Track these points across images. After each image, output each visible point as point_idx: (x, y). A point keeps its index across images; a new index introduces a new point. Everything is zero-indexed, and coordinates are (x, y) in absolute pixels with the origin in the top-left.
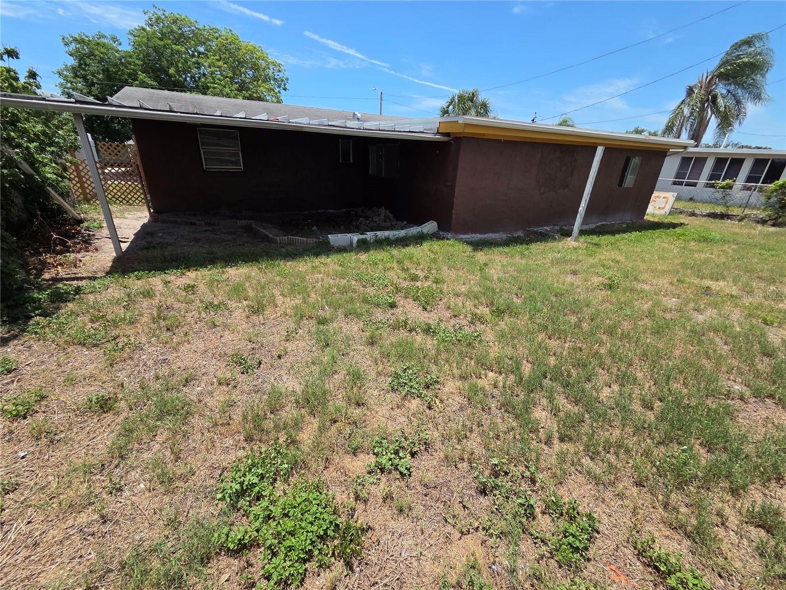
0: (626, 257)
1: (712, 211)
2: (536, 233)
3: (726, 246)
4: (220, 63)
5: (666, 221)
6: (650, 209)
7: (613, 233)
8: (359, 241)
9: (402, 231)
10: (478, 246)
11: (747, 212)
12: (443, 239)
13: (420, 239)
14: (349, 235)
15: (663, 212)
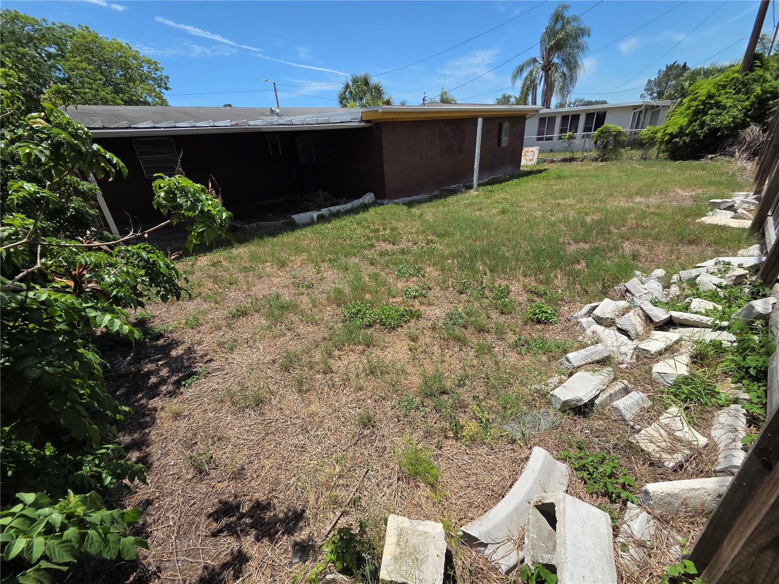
0: (511, 196)
1: (564, 157)
2: (448, 190)
3: (572, 179)
4: (84, 65)
5: (535, 169)
6: (523, 162)
7: (501, 182)
8: (318, 217)
9: (349, 204)
10: (410, 205)
11: (585, 154)
12: (382, 204)
13: (365, 207)
14: (309, 213)
15: (532, 163)
